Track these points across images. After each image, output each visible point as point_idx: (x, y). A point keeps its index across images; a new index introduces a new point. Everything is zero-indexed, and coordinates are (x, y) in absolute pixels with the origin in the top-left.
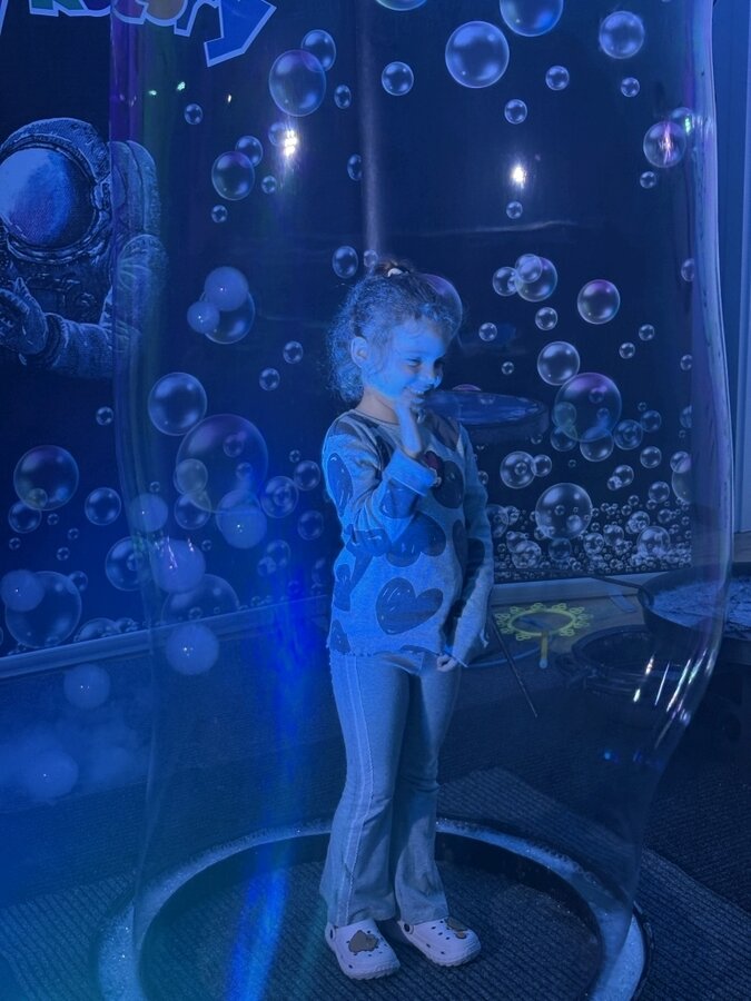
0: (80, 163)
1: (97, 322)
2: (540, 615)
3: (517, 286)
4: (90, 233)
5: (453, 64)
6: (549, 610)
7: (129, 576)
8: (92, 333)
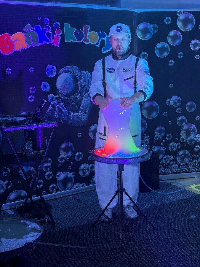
0: (76, 76)
1: (78, 113)
3: (172, 103)
4: (77, 92)
5: (157, 52)
7: (84, 173)
8: (77, 115)
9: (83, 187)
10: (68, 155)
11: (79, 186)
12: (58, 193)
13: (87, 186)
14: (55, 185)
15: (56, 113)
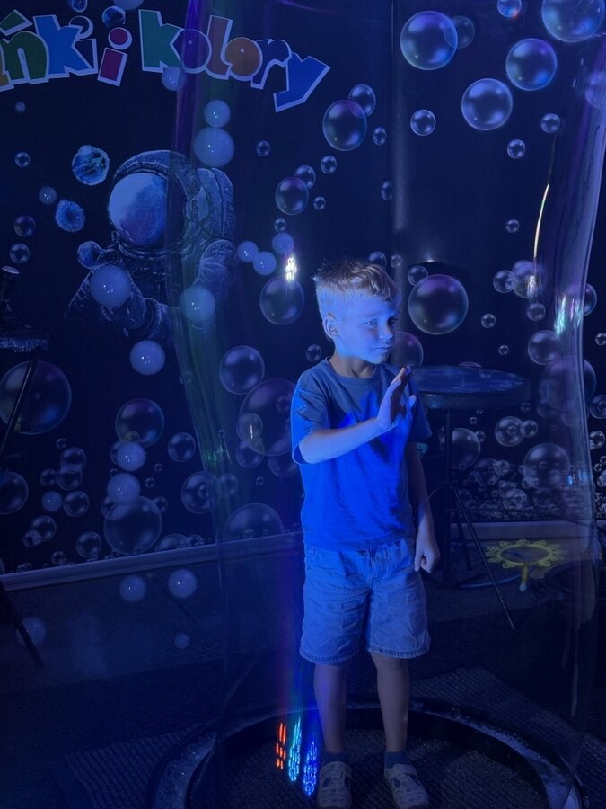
0: (176, 184)
2: (524, 548)
3: (513, 285)
5: (467, 112)
6: (531, 545)
7: (199, 502)
9: (193, 546)
10: (143, 441)
11: (179, 544)
12: (106, 560)
14: (96, 536)
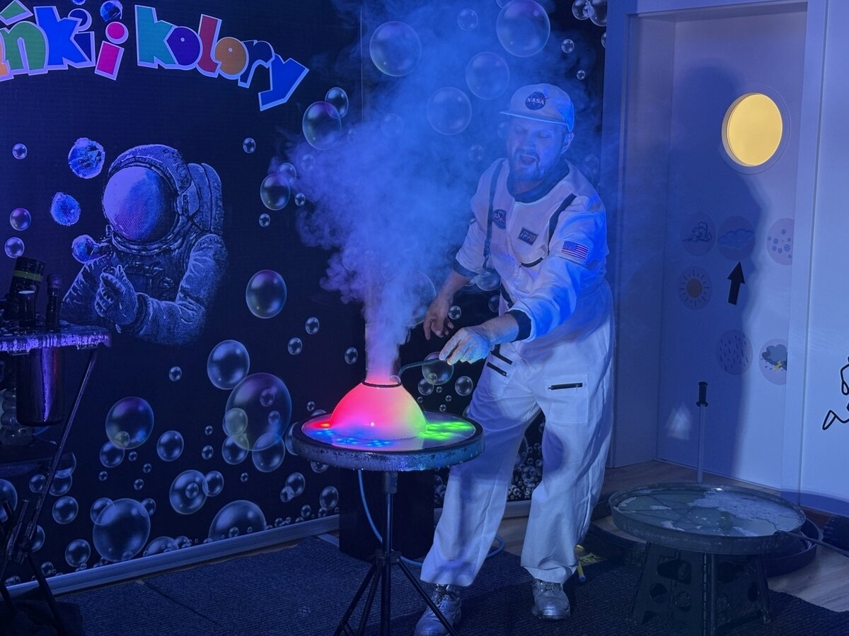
0: (168, 179)
1: (173, 300)
4: (173, 232)
7: (187, 501)
8: (170, 308)
9: (180, 548)
10: (133, 441)
11: (166, 547)
12: (95, 569)
13: (193, 544)
14: (85, 543)
15: (98, 298)
